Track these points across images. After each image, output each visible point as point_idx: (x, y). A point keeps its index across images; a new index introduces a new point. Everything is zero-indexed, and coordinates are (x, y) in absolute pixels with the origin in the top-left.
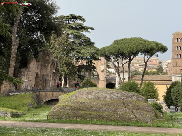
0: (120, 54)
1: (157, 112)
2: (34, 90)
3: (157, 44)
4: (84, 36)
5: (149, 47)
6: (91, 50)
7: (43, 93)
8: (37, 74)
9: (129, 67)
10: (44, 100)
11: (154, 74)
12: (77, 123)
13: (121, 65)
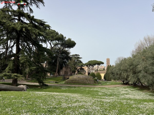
0: (90, 65)
1: (96, 81)
2: (63, 76)
3: (101, 62)
4: (79, 60)
5: (98, 62)
6: (81, 64)
7: (66, 76)
8: (65, 71)
9: (93, 68)
10: (66, 78)
11: (102, 70)
12: (72, 84)
13: (91, 68)
